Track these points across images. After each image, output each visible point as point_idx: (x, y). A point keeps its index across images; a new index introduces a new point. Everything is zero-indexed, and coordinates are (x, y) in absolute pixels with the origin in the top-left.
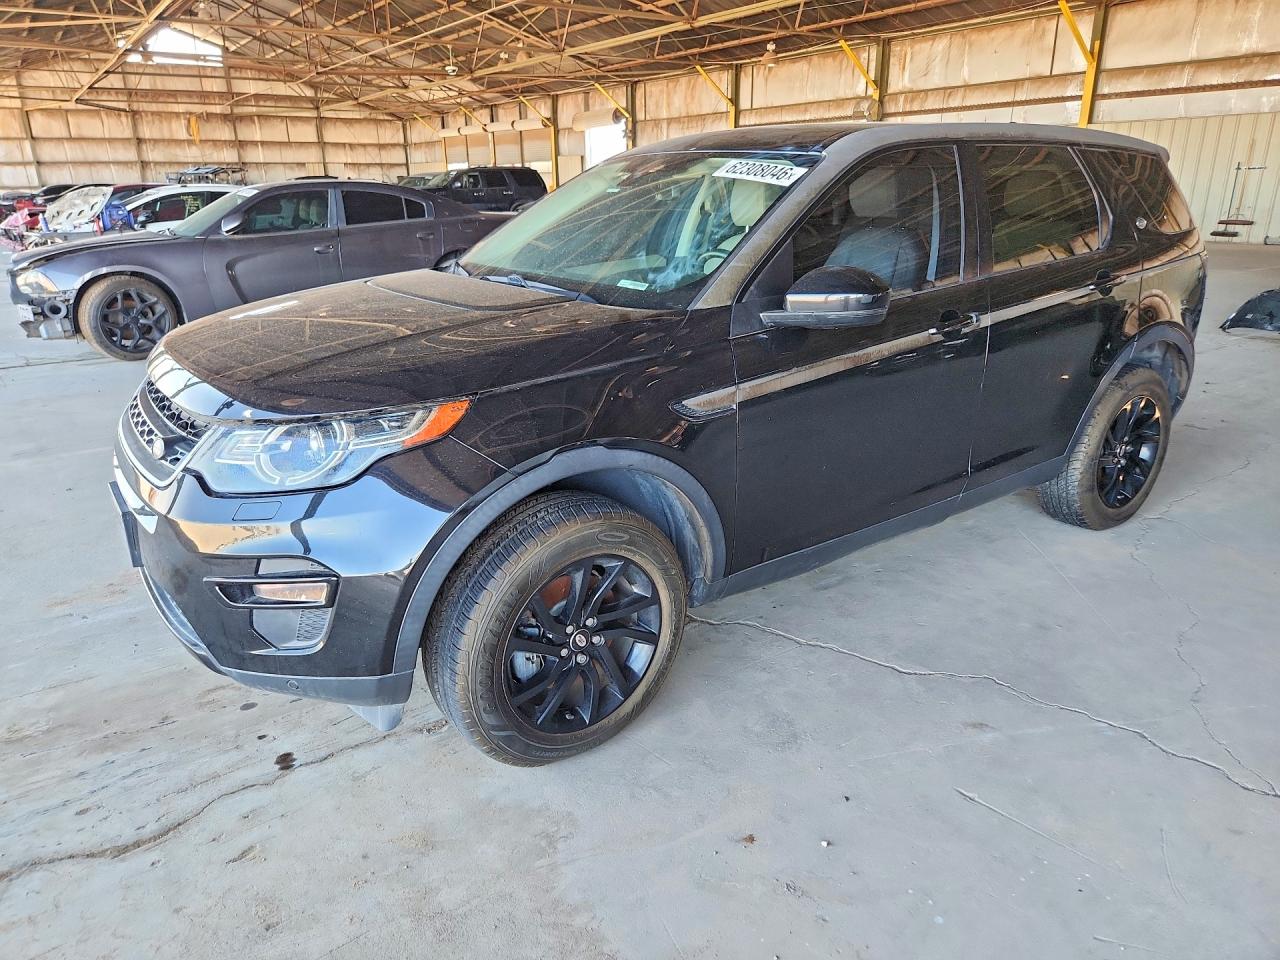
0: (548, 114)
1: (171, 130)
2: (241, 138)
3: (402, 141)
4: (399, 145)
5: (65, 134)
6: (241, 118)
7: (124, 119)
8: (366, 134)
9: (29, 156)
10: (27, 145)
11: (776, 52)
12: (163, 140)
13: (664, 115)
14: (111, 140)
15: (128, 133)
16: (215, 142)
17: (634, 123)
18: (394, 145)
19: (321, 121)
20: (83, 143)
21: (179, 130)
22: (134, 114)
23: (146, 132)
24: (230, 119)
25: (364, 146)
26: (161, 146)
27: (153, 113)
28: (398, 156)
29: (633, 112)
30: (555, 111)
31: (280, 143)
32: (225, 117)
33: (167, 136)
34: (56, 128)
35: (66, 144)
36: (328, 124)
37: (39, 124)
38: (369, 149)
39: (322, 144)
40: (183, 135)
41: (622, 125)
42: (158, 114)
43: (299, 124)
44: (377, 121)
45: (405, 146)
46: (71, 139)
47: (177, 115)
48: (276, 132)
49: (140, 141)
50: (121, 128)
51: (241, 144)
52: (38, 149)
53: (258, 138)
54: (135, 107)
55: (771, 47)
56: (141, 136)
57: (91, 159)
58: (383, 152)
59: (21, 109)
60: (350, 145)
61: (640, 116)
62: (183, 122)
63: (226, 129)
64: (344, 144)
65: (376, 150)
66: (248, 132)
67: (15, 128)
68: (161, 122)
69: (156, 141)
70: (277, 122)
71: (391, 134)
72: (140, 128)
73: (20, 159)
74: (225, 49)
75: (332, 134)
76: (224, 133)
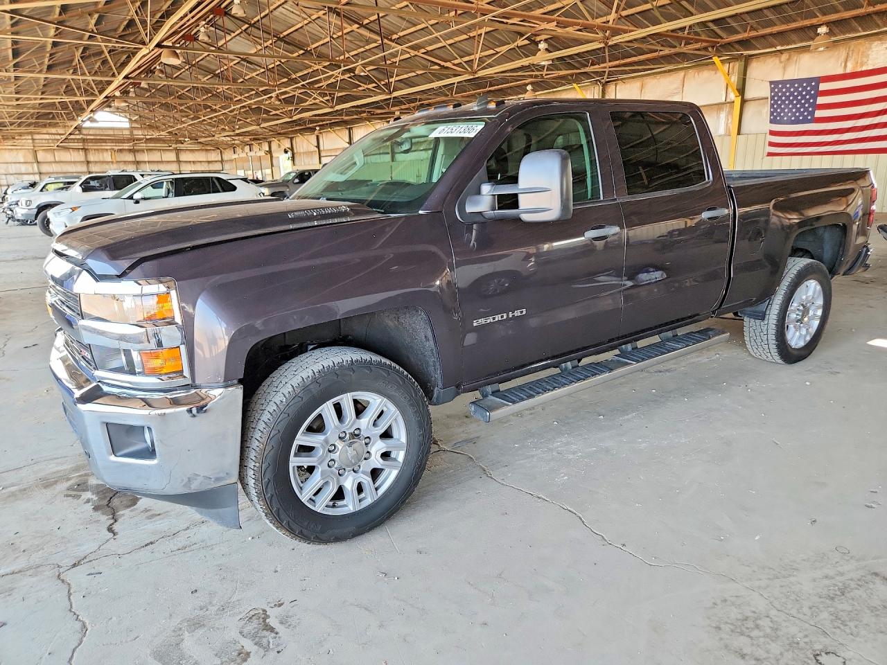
0: (267, 149)
1: (103, 157)
2: (138, 160)
3: (220, 159)
4: (219, 161)
5: (53, 160)
6: (138, 151)
7: (81, 152)
8: (201, 156)
9: (36, 170)
10: (35, 165)
11: (319, 130)
12: (100, 162)
13: (302, 151)
14: (74, 162)
15: (83, 159)
16: (125, 162)
17: (293, 154)
18: (216, 161)
19: (178, 151)
20: (61, 164)
21: (107, 157)
22: (85, 150)
23: (91, 158)
24: (133, 151)
25: (201, 162)
26: (98, 164)
27: (95, 149)
28: (218, 167)
29: (292, 149)
30: (270, 147)
31: (158, 162)
32: (130, 151)
33: (102, 160)
34: (49, 157)
35: (53, 165)
36: (182, 153)
37: (41, 156)
38: (203, 163)
39: (179, 161)
40: (109, 159)
41: (290, 154)
42: (97, 150)
43: (167, 152)
44: (207, 150)
45: (222, 161)
46: (55, 162)
47: (107, 150)
48: (156, 156)
49: (88, 162)
50: (80, 156)
51: (138, 163)
52: (40, 167)
53: (146, 160)
54: (86, 147)
55: (318, 128)
56: (89, 160)
57: (65, 171)
58: (210, 165)
59: (33, 149)
60: (193, 162)
61: (295, 151)
62: (110, 153)
63: (131, 156)
64: (190, 162)
65: (207, 164)
66: (140, 157)
67: (30, 158)
68: (99, 153)
69: (96, 162)
70: (156, 152)
71: (214, 156)
72: (88, 156)
73: (32, 172)
74: (130, 119)
75: (183, 157)
76: (130, 157)
